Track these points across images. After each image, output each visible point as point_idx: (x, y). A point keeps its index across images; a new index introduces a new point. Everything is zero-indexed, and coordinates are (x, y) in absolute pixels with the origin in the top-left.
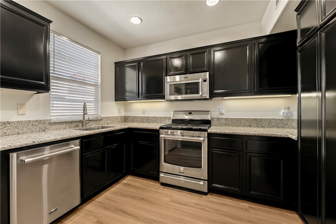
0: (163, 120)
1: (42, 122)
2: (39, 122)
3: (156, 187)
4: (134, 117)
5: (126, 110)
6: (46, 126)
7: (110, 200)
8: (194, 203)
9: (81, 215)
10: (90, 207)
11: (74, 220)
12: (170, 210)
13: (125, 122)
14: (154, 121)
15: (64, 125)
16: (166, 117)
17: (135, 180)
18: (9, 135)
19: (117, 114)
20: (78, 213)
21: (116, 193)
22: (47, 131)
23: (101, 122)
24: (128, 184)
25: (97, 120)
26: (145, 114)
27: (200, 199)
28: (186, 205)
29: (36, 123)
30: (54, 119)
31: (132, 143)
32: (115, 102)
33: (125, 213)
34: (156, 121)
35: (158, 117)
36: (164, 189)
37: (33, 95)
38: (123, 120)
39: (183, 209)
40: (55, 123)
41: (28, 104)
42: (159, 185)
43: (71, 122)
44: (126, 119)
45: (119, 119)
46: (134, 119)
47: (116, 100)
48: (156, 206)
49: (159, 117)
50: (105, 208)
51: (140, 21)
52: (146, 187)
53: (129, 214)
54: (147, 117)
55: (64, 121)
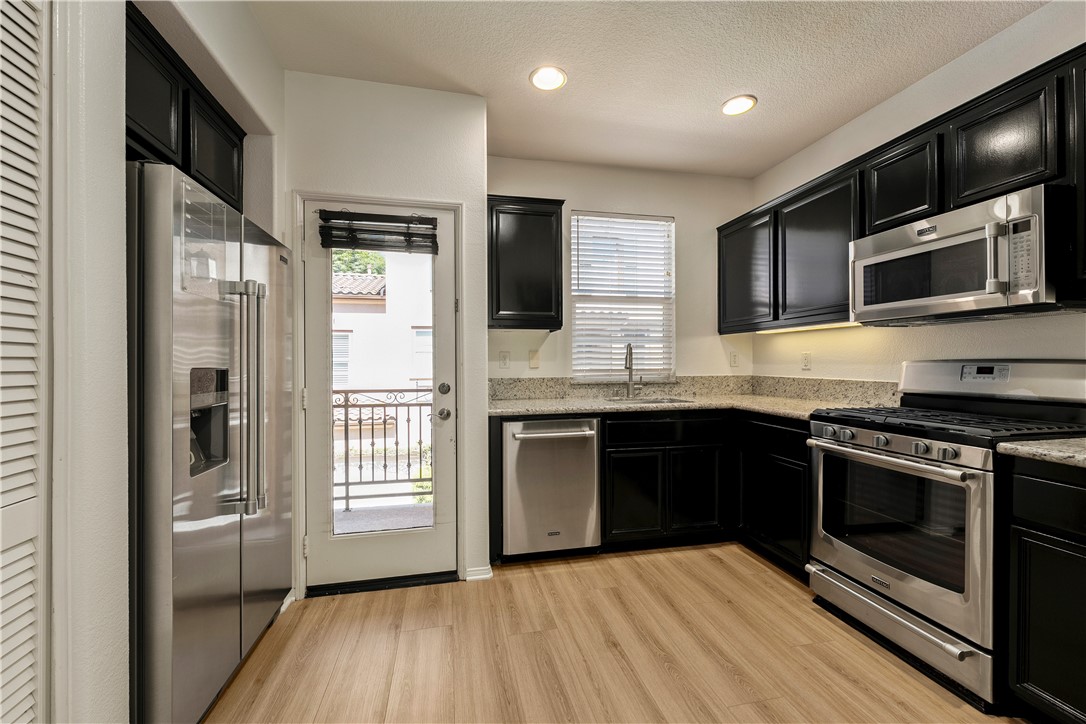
0: (871, 392)
1: (560, 381)
2: (556, 381)
3: (794, 598)
4: (778, 380)
5: (757, 359)
6: (566, 388)
7: (658, 568)
8: (893, 696)
9: (598, 566)
10: (617, 563)
11: (584, 568)
12: (786, 662)
13: (754, 393)
14: (840, 396)
15: (594, 390)
16: (883, 385)
17: (744, 558)
18: (519, 399)
19: (724, 370)
20: (595, 562)
21: (679, 564)
22: (568, 398)
23: (676, 390)
24: (720, 559)
25: (665, 384)
26: (809, 369)
27: (940, 706)
28: (855, 682)
29: (551, 383)
30: (580, 377)
31: (741, 454)
32: (718, 337)
33: (671, 604)
34: (846, 397)
35: (853, 383)
36: (815, 613)
37: (547, 335)
38: (746, 386)
39: (829, 682)
40: (581, 385)
41: (543, 349)
42: (808, 598)
43: (608, 385)
44: (755, 385)
45: (731, 385)
46: (777, 386)
47: (721, 332)
48: (754, 632)
49: (857, 383)
50: (640, 577)
51: (750, 103)
52: (764, 587)
53: (676, 610)
54: (815, 380)
55: (593, 382)
